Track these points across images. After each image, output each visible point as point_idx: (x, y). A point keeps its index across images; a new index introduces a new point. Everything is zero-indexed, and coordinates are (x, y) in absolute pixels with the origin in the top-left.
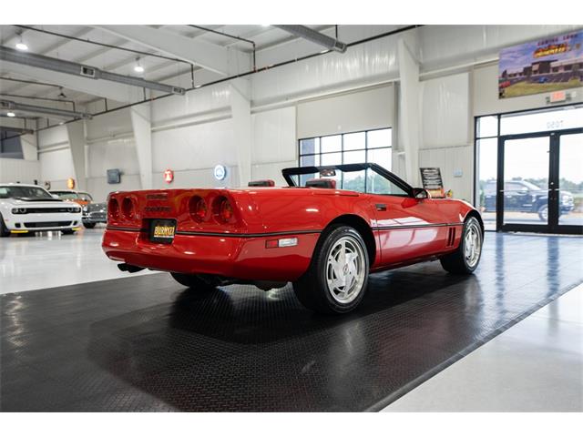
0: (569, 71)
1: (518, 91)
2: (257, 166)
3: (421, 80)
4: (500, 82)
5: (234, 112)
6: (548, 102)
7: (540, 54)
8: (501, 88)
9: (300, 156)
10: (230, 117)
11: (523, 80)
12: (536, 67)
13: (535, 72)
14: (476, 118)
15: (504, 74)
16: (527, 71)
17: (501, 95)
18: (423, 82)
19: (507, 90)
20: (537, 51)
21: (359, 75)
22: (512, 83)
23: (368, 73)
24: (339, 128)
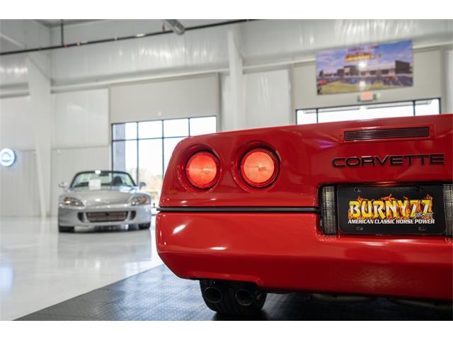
0: (374, 76)
1: (334, 90)
2: (59, 151)
3: (244, 72)
4: (318, 80)
5: (31, 90)
6: (359, 100)
7: (350, 59)
8: (319, 85)
9: (113, 141)
10: (27, 94)
11: (337, 80)
12: (347, 70)
13: (347, 74)
14: (297, 110)
15: (321, 73)
16: (340, 72)
17: (319, 92)
18: (246, 76)
19: (324, 88)
20: (348, 57)
21: (180, 63)
22: (328, 81)
23: (189, 63)
24: (160, 114)
